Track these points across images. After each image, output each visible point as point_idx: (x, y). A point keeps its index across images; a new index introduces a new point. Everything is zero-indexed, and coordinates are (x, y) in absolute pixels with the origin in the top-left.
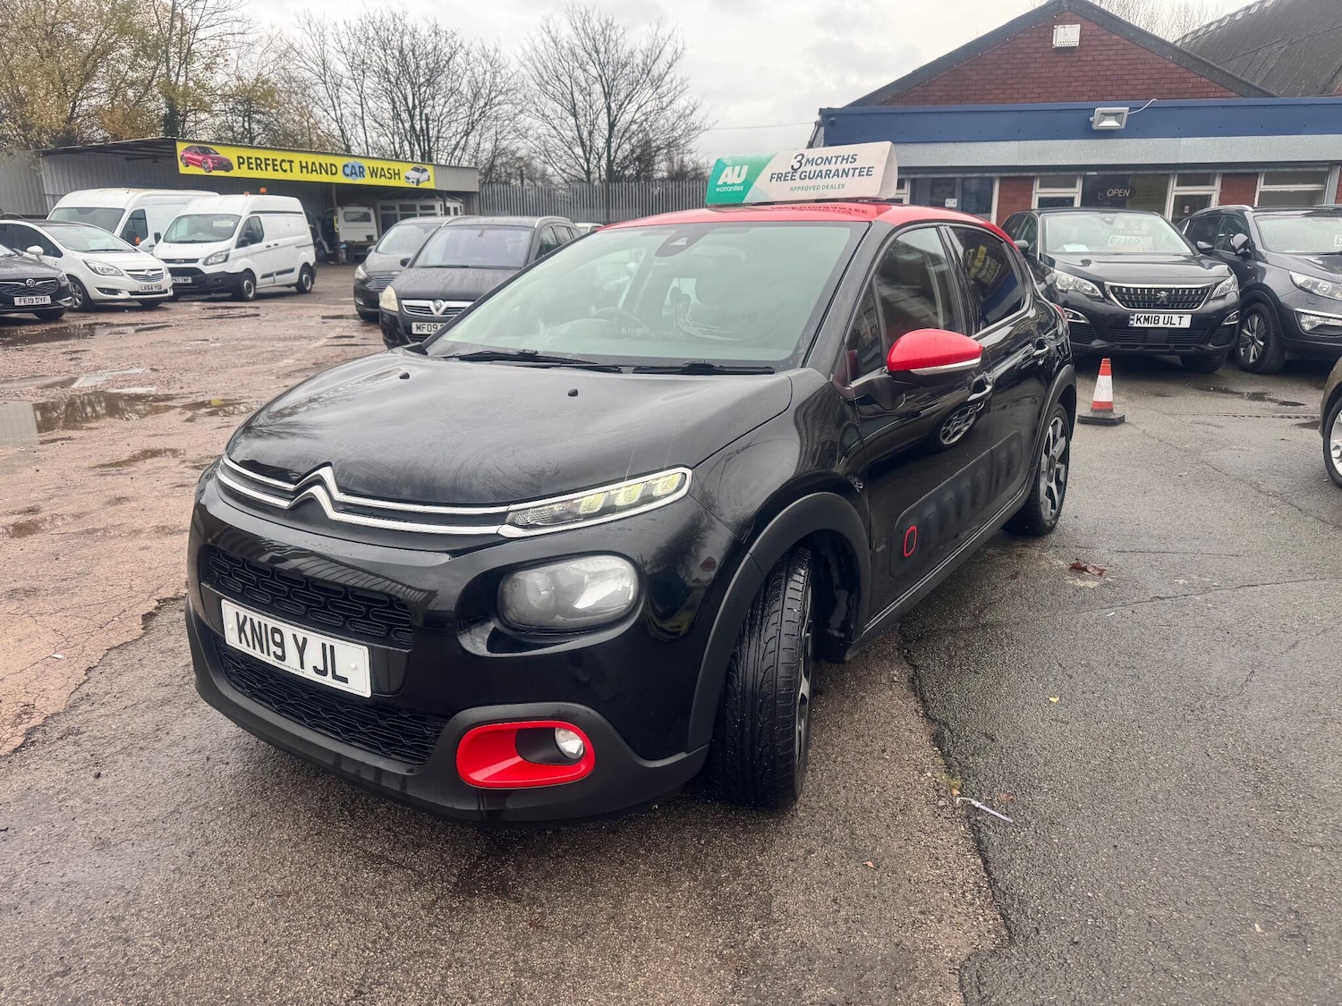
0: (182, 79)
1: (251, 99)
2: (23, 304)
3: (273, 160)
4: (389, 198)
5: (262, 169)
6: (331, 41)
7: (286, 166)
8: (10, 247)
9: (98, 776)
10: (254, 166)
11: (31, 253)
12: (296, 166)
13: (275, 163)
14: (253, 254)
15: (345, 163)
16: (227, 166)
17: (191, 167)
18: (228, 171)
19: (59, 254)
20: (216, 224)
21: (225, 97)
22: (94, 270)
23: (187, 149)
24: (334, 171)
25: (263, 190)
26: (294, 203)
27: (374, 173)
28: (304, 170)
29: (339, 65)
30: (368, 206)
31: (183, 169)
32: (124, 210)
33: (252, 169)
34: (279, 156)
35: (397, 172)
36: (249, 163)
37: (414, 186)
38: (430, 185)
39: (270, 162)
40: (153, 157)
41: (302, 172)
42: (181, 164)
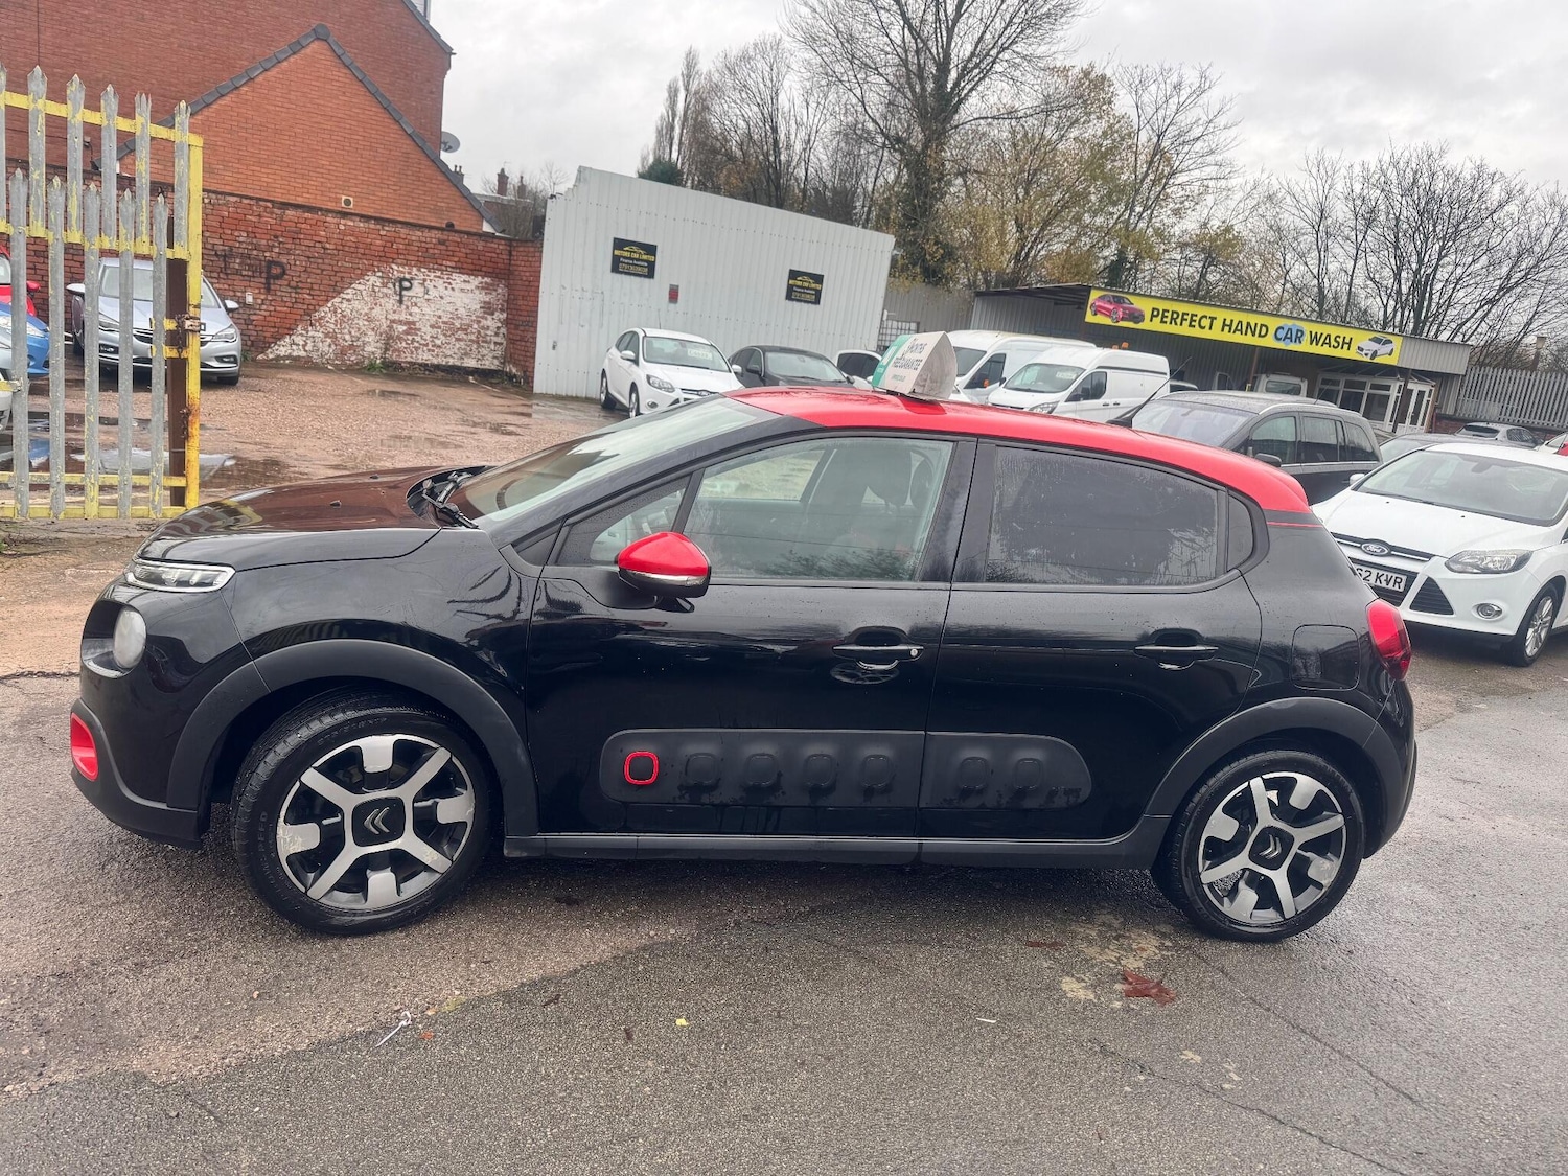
0: (1141, 225)
1: (1216, 248)
3: (1192, 315)
4: (1335, 371)
5: (1176, 324)
7: (1206, 322)
10: (1168, 320)
12: (1218, 324)
13: (1194, 318)
15: (1280, 325)
16: (1137, 317)
17: (1098, 315)
18: (1137, 322)
20: (1060, 375)
21: (1183, 246)
23: (1101, 298)
24: (1263, 333)
25: (1125, 345)
26: (1161, 363)
27: (1315, 339)
28: (1227, 329)
30: (1302, 377)
31: (1090, 318)
32: (985, 352)
33: (1166, 322)
34: (1200, 311)
35: (1347, 340)
36: (1163, 316)
37: (1368, 359)
38: (1392, 361)
39: (1188, 317)
41: (1223, 330)
42: (1089, 312)
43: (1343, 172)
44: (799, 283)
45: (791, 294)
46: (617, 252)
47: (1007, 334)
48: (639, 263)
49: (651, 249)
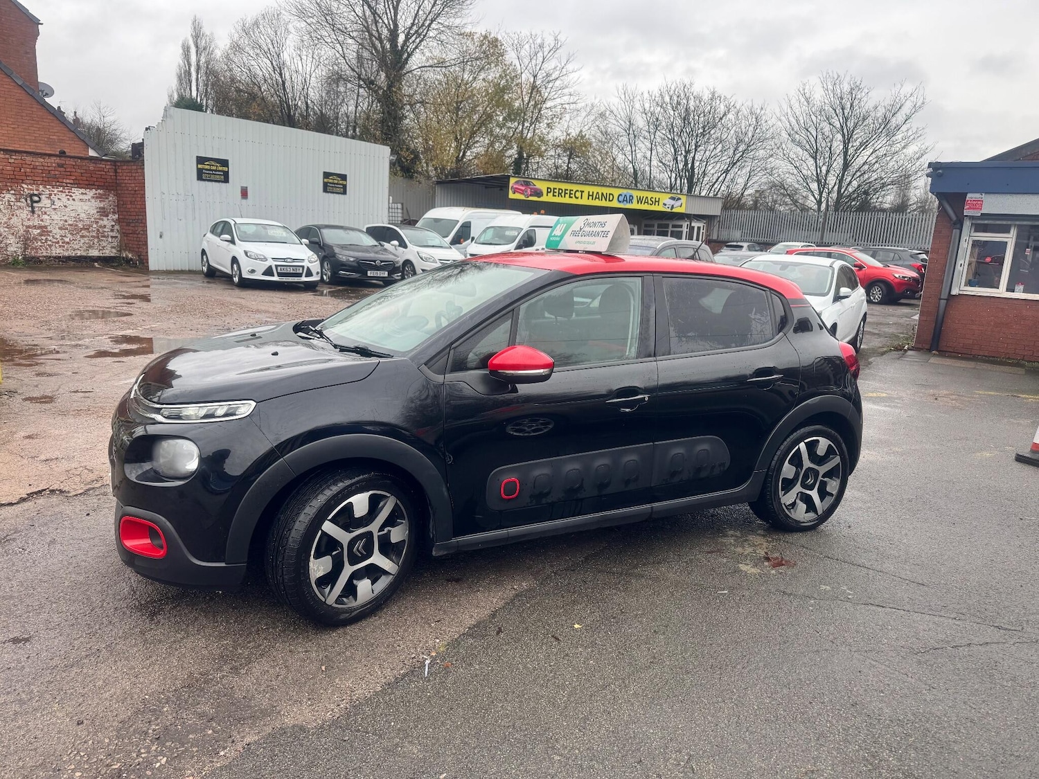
0: (530, 135)
1: (574, 148)
2: (372, 275)
3: (570, 190)
4: (651, 219)
5: (562, 196)
6: (638, 106)
7: (578, 194)
8: (377, 241)
10: (557, 194)
11: (392, 245)
12: (585, 195)
13: (571, 192)
15: (620, 193)
16: (539, 194)
17: (516, 194)
18: (539, 197)
19: (405, 247)
20: (507, 233)
21: (556, 146)
22: (421, 258)
23: (517, 182)
24: (611, 199)
25: (542, 212)
27: (640, 200)
28: (591, 197)
29: (640, 122)
31: (511, 196)
32: (458, 221)
33: (555, 196)
34: (575, 187)
35: (657, 200)
36: (554, 192)
37: (669, 210)
38: (682, 210)
39: (568, 192)
40: (495, 187)
41: (588, 199)
42: (510, 192)
43: (639, 97)
44: (331, 181)
45: (326, 188)
46: (200, 166)
47: (469, 209)
48: (217, 173)
49: (225, 163)
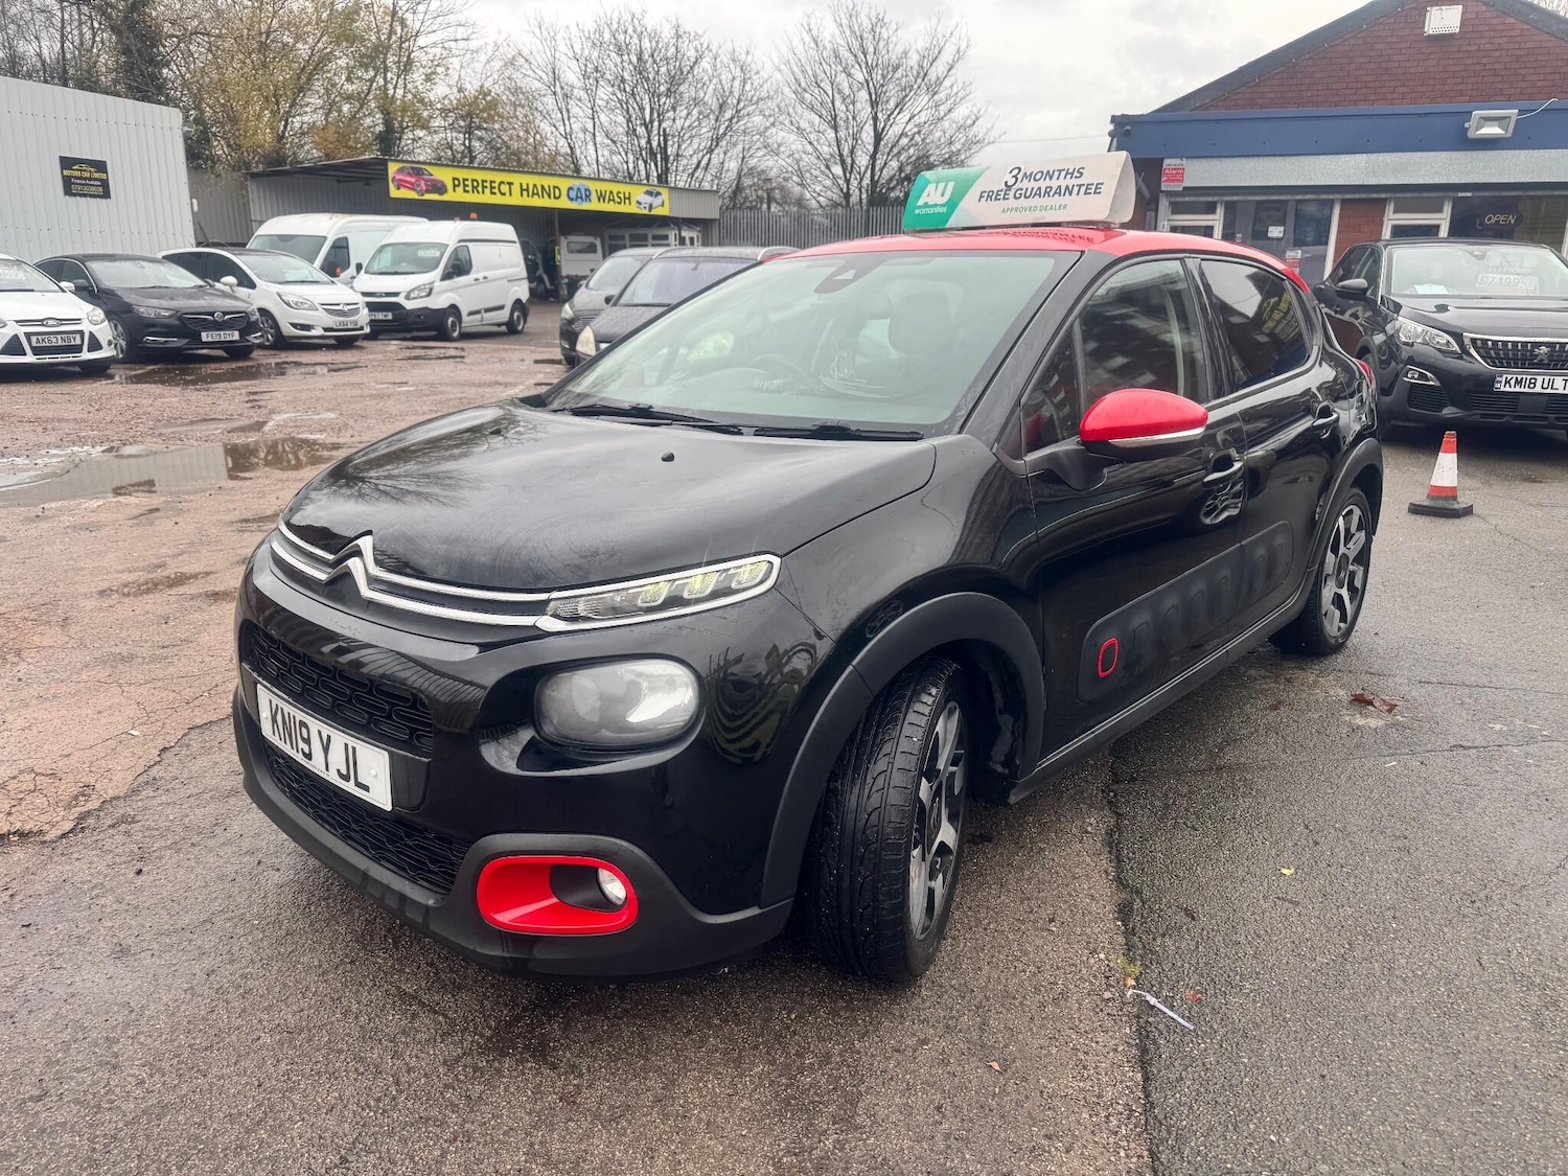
0: (400, 92)
1: (474, 113)
2: (210, 339)
3: (491, 182)
4: (618, 226)
5: (478, 192)
6: (563, 48)
7: (505, 188)
8: (202, 277)
9: (139, 872)
10: (470, 189)
11: (225, 284)
12: (516, 189)
13: (493, 185)
14: (457, 288)
15: (570, 185)
16: (440, 188)
17: (402, 189)
18: (441, 194)
19: (252, 285)
20: (422, 253)
21: (445, 112)
22: (288, 304)
23: (400, 171)
24: (557, 195)
25: (473, 215)
26: (507, 231)
27: (601, 197)
28: (525, 193)
29: (571, 75)
30: (594, 235)
31: (394, 193)
32: (325, 238)
33: (468, 192)
34: (498, 177)
35: (627, 196)
36: (465, 186)
37: (646, 212)
38: (664, 211)
39: (487, 184)
40: (363, 179)
41: (522, 195)
42: (392, 187)
43: (562, 33)
44: (77, 174)
45: (69, 187)
47: (340, 215)
